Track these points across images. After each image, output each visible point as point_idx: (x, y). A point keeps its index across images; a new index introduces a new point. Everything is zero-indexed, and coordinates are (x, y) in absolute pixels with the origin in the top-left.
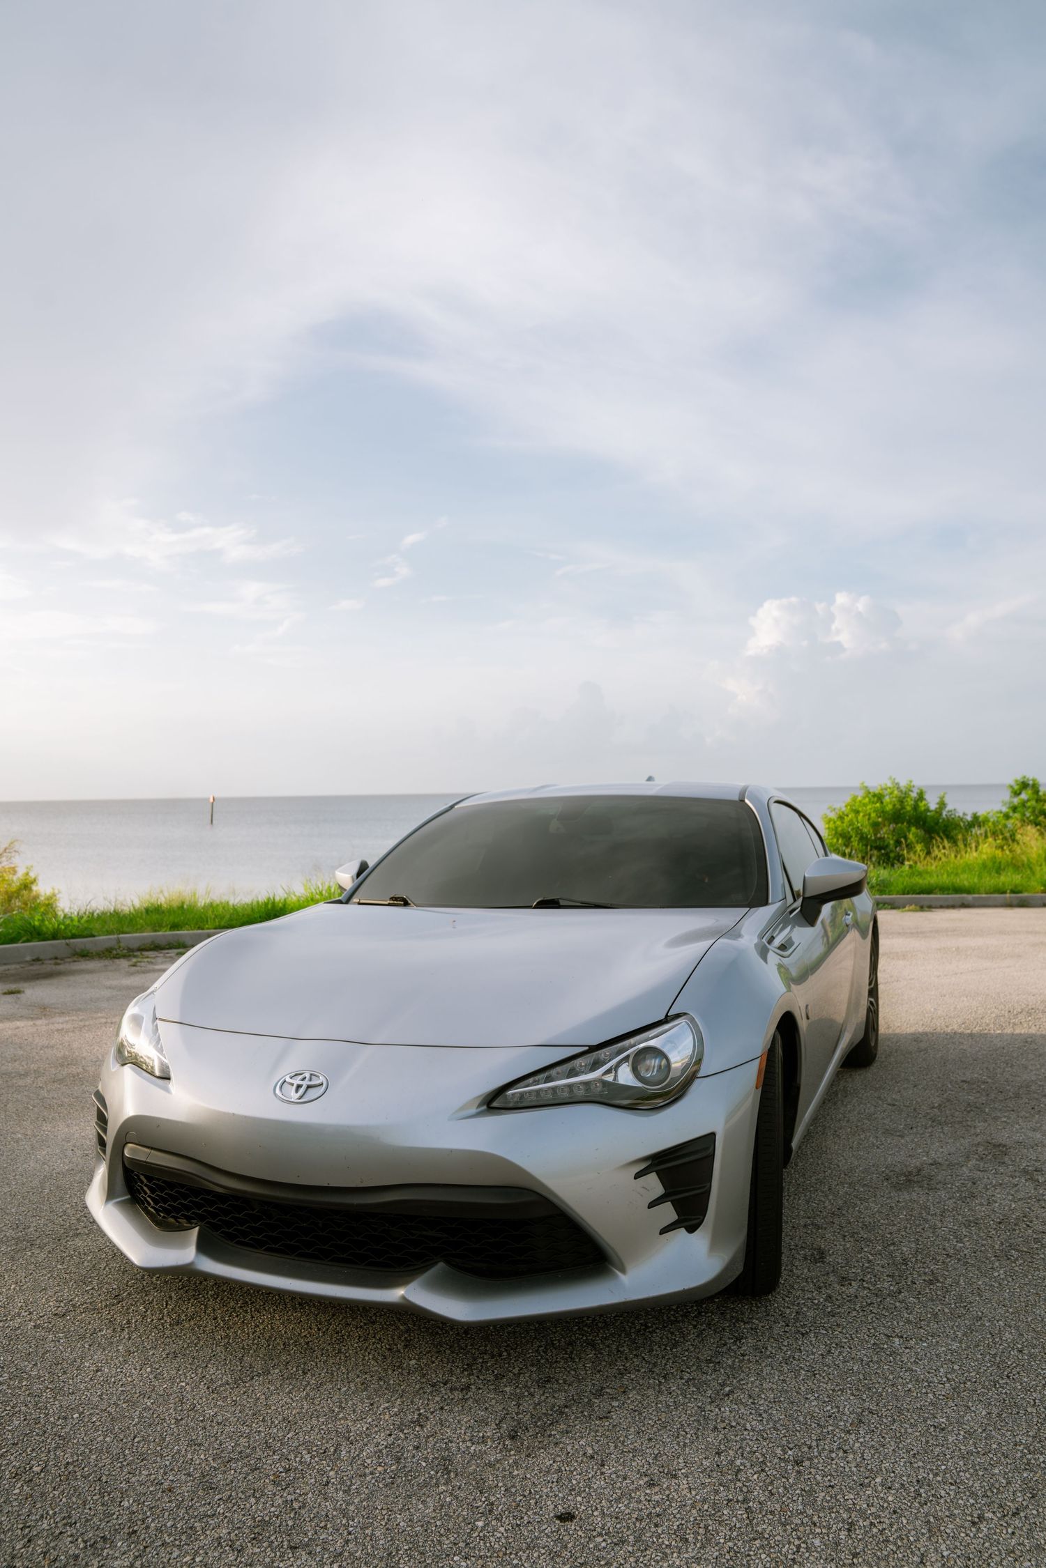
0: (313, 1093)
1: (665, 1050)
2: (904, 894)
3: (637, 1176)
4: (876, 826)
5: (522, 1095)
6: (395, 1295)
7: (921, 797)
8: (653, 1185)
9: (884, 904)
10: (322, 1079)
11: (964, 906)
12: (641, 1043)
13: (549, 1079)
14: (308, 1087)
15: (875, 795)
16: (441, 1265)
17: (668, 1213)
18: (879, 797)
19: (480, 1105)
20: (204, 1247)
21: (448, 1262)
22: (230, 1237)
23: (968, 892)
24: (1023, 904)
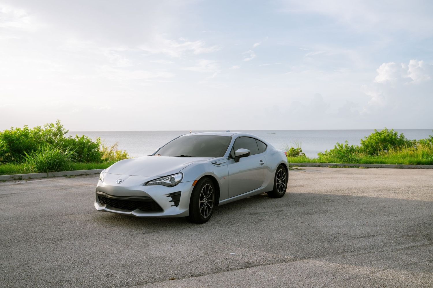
0: (121, 182)
1: (175, 178)
2: (364, 163)
3: (167, 197)
4: (377, 143)
5: (151, 183)
6: (130, 213)
7: (395, 134)
8: (170, 199)
9: (356, 166)
10: (123, 180)
11: (382, 167)
12: (171, 177)
13: (156, 181)
14: (121, 181)
15: (379, 133)
16: (138, 209)
17: (173, 203)
18: (380, 134)
19: (144, 184)
20: (107, 207)
21: (139, 209)
22: (111, 206)
23: (384, 163)
24: (401, 168)
